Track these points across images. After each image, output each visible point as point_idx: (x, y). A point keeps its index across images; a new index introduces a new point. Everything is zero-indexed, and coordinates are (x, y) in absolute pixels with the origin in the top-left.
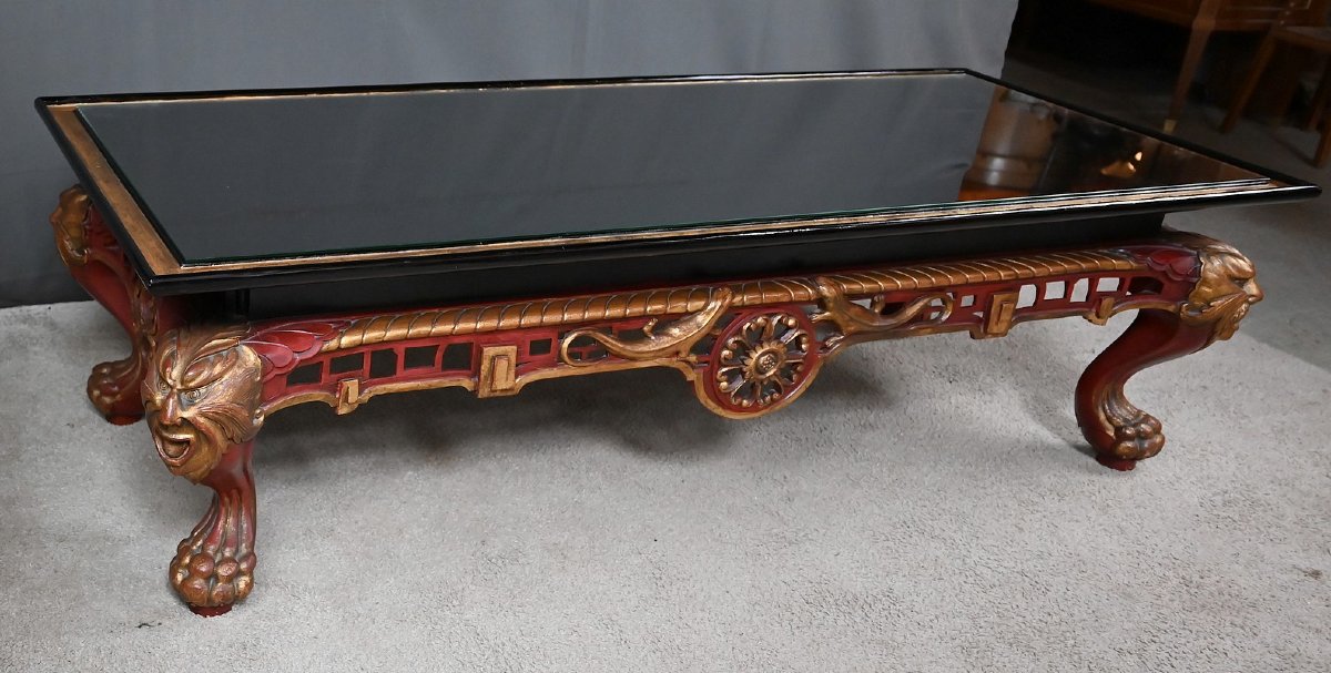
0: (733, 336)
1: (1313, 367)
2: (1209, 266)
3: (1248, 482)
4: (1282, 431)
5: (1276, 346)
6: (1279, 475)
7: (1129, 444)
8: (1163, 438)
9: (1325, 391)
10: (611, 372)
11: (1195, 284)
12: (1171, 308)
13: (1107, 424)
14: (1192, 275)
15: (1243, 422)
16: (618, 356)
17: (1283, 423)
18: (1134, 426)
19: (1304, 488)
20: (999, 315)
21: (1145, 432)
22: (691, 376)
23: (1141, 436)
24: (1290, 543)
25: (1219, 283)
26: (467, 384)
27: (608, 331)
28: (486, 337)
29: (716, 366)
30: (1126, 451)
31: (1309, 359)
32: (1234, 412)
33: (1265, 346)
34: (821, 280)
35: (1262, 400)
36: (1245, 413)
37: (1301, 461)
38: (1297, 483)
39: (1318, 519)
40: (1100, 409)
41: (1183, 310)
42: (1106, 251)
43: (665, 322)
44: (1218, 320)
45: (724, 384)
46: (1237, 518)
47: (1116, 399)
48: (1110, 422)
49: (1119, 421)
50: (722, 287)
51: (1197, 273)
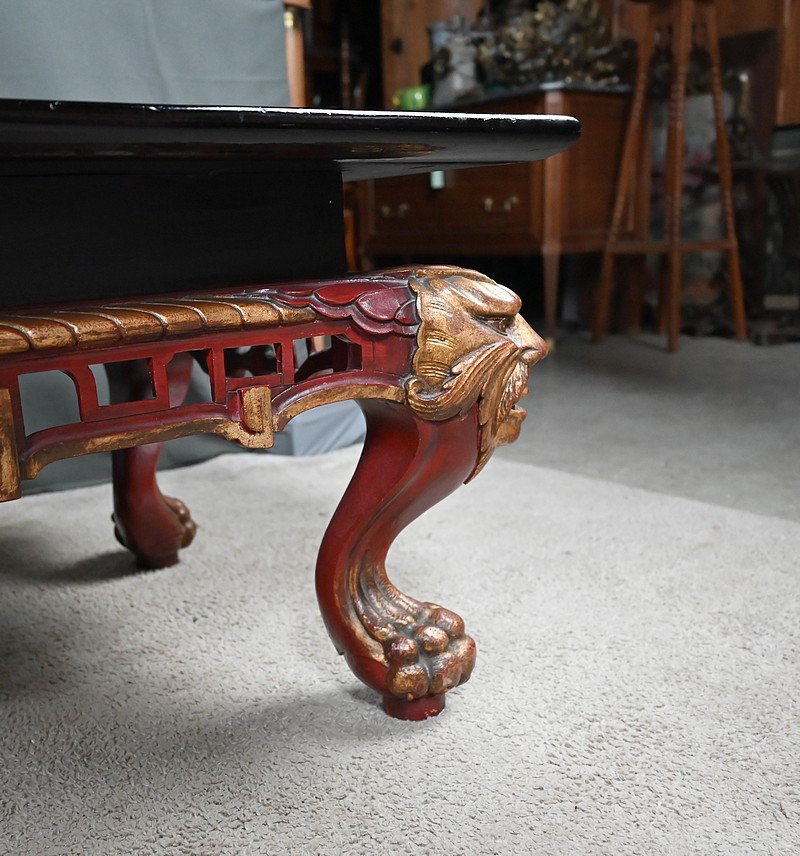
1: (698, 505)
2: (428, 298)
3: (629, 689)
4: (671, 591)
5: (654, 490)
6: (675, 665)
7: (412, 670)
8: (473, 645)
9: (716, 528)
11: (414, 337)
12: (391, 393)
13: (369, 641)
14: (406, 323)
15: (617, 589)
17: (671, 580)
18: (413, 633)
19: (716, 678)
21: (433, 643)
23: (427, 650)
24: (711, 809)
25: (456, 328)
30: (409, 684)
31: (691, 496)
32: (607, 579)
33: (641, 492)
35: (642, 554)
36: (620, 577)
37: (704, 632)
38: (703, 673)
39: (749, 738)
40: (353, 615)
41: (412, 392)
44: (478, 399)
46: (612, 773)
47: (376, 590)
48: (374, 637)
49: (388, 631)
51: (413, 318)
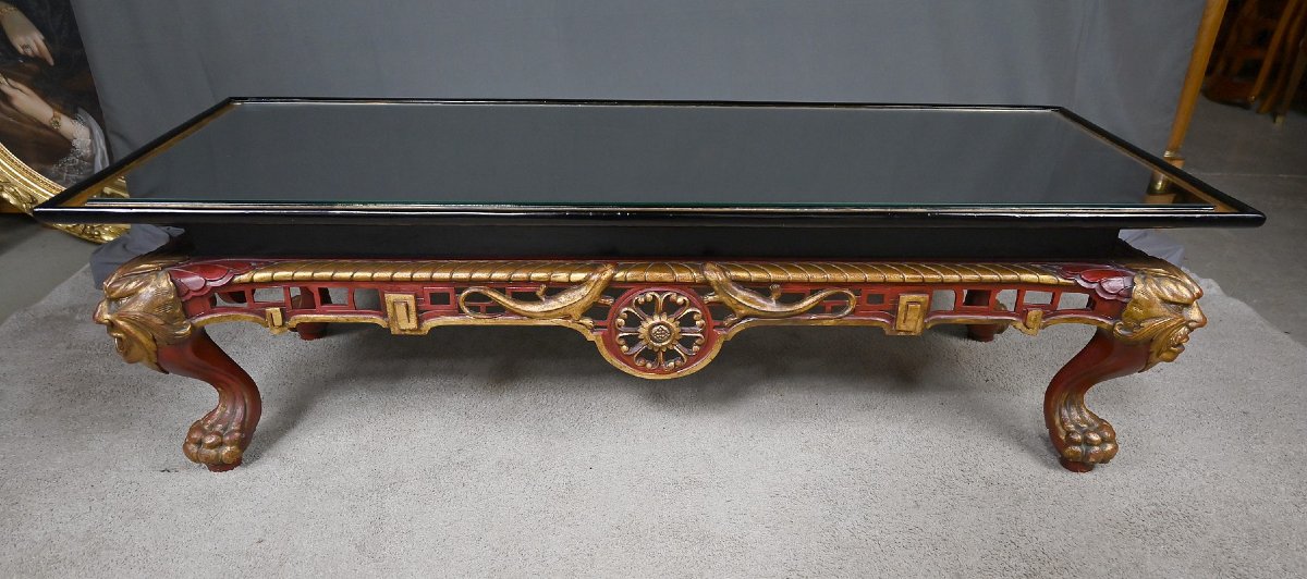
0: (625, 306)
2: (1141, 287)
7: (1077, 449)
10: (518, 326)
11: (1126, 304)
12: (1105, 326)
13: (1060, 428)
14: (1124, 297)
16: (513, 313)
18: (1084, 433)
20: (906, 315)
21: (1091, 440)
22: (591, 337)
23: (1088, 443)
25: (1150, 305)
26: (378, 320)
27: (502, 291)
28: (388, 286)
29: (613, 331)
30: (1073, 454)
34: (709, 266)
40: (1058, 413)
41: (1116, 328)
42: (1038, 266)
43: (554, 290)
44: (1150, 341)
45: (625, 347)
47: (1074, 405)
48: (1063, 427)
49: (1072, 427)
50: (606, 264)
51: (1129, 295)
